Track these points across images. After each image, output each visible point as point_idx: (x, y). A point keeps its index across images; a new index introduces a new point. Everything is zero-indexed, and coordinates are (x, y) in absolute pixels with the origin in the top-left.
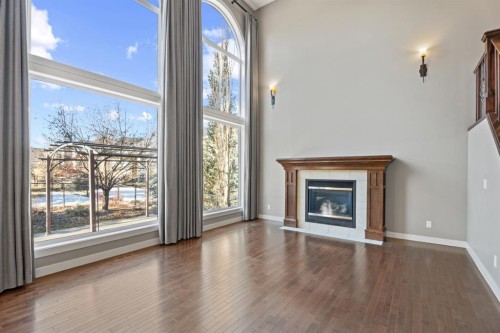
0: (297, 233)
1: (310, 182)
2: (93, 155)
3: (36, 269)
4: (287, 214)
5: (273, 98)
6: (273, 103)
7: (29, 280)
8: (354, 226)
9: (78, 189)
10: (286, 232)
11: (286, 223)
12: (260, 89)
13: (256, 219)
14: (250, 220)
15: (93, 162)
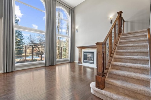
0: (81, 66)
1: (84, 52)
2: (33, 46)
3: (16, 69)
4: (79, 61)
5: (77, 31)
6: (77, 32)
7: (14, 70)
8: (94, 64)
9: (36, 55)
10: (79, 65)
11: (79, 63)
12: (74, 28)
13: (73, 62)
14: (71, 62)
15: (33, 47)
